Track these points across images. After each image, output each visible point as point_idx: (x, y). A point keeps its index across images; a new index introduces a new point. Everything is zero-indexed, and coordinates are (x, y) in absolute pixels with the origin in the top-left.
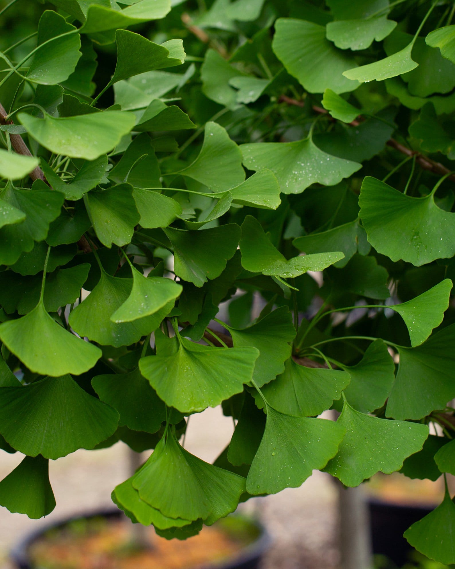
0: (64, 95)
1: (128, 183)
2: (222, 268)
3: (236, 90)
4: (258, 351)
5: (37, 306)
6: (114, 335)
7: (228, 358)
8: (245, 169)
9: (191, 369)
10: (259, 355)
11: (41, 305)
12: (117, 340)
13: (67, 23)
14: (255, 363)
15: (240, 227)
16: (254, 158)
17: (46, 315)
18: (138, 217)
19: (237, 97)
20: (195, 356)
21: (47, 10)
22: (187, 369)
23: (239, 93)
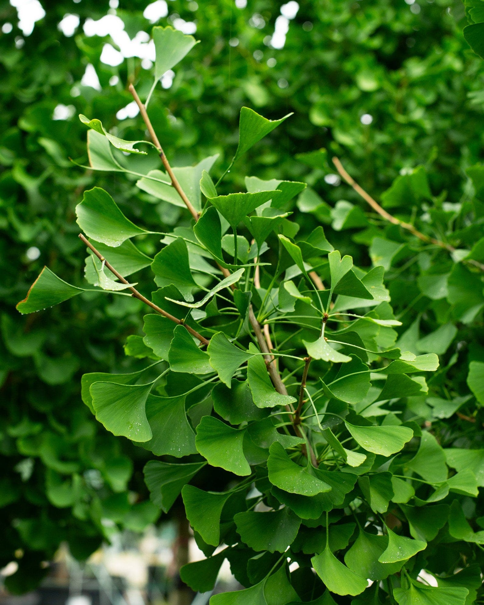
0: (349, 409)
1: (389, 472)
2: (435, 534)
3: (432, 407)
4: (468, 591)
5: (325, 548)
6: (370, 573)
7: (446, 594)
8: (448, 466)
9: (419, 600)
10: (468, 593)
11: (327, 548)
12: (372, 576)
13: (363, 363)
14: (466, 599)
15: (450, 507)
16: (454, 459)
17: (332, 555)
18: (393, 495)
19: (432, 412)
20: (422, 591)
21: (351, 354)
22: (417, 599)
23: (434, 410)
